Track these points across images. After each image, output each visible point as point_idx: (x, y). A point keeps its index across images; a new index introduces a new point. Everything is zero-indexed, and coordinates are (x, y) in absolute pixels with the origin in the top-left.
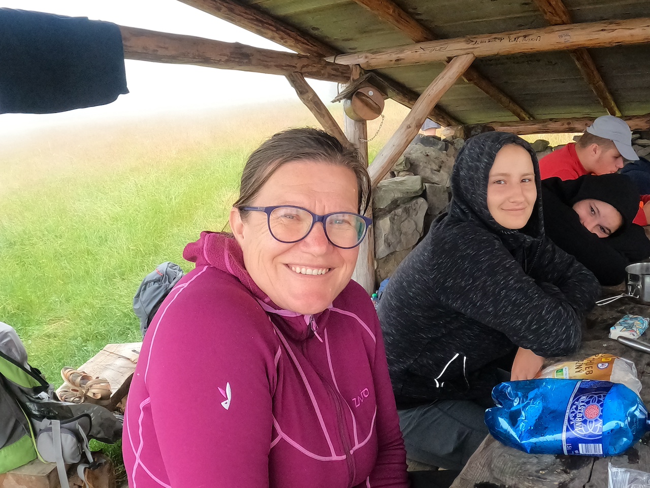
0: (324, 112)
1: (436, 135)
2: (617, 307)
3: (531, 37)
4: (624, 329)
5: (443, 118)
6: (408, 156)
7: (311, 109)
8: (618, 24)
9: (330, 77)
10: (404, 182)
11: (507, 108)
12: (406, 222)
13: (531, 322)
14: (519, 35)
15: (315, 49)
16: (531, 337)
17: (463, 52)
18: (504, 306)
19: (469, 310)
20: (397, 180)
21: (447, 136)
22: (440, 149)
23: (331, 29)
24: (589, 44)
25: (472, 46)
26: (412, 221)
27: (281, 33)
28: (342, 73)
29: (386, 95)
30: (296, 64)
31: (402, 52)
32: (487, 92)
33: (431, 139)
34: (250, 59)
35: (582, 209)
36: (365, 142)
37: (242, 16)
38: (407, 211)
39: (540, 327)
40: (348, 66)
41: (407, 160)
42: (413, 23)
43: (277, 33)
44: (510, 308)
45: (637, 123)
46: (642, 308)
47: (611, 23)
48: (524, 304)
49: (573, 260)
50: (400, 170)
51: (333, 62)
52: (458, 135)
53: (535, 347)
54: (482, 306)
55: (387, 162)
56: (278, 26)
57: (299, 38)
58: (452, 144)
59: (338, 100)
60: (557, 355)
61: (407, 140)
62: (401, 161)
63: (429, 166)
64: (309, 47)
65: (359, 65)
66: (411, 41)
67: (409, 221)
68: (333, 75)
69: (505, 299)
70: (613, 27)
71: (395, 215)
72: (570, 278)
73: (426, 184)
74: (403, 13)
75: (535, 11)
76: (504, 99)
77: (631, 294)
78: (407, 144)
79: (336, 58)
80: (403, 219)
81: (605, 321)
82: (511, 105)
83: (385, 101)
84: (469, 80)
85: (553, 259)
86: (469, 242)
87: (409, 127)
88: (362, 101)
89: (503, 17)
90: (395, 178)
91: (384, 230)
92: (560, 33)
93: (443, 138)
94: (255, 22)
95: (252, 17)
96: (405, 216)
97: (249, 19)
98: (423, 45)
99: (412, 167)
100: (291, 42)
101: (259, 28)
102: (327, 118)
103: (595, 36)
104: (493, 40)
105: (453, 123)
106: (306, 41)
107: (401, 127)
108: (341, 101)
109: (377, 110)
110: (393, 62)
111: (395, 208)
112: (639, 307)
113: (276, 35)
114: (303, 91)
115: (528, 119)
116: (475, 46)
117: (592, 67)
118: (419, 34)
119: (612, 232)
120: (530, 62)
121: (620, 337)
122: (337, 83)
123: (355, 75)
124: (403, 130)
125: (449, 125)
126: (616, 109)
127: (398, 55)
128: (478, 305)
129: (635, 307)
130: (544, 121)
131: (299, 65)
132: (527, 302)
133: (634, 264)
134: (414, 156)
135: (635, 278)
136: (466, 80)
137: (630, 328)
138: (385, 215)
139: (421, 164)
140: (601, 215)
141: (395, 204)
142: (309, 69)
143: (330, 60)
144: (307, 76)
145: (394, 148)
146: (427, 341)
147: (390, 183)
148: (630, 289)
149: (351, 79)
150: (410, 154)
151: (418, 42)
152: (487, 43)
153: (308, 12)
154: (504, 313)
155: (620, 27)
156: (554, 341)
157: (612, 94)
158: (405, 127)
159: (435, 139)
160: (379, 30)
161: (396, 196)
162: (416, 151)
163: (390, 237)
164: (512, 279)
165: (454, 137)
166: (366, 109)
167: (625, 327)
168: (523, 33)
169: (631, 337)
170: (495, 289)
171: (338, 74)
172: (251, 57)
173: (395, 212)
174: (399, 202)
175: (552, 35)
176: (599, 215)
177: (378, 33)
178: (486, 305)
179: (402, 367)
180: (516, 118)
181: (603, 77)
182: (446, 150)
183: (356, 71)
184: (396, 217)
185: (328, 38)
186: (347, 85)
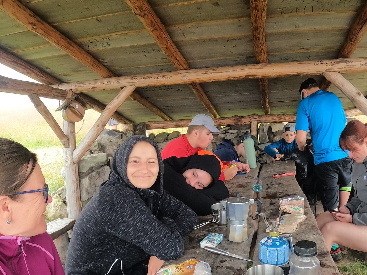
0: (50, 117)
1: (117, 129)
2: (207, 228)
3: (166, 77)
4: (208, 242)
5: (121, 119)
6: (100, 141)
7: (43, 115)
8: (214, 70)
9: (54, 97)
10: (97, 157)
11: (157, 114)
12: (98, 180)
13: (154, 241)
14: (160, 75)
15: (48, 80)
16: (155, 249)
17: (129, 84)
18: (139, 232)
19: (120, 234)
20: (93, 156)
21: (124, 129)
22: (118, 138)
23: (57, 69)
24: (198, 80)
25: (134, 81)
26: (102, 179)
27: (27, 70)
28: (61, 94)
29: (85, 108)
30: (34, 89)
31: (96, 83)
32: (145, 106)
33: (114, 132)
34: (7, 85)
35: (189, 174)
36: (74, 134)
37: (5, 59)
38: (98, 173)
39: (159, 244)
40: (65, 90)
41: (99, 144)
42: (102, 67)
43: (25, 70)
44: (142, 233)
45: (228, 121)
46: (220, 228)
47: (210, 69)
48: (150, 231)
49: (181, 204)
50: (95, 150)
51: (57, 88)
52: (130, 129)
53: (157, 255)
54: (127, 232)
55: (86, 146)
56: (26, 66)
57: (38, 73)
58: (126, 134)
59: (58, 110)
60: (171, 259)
61: (97, 133)
62: (95, 145)
63: (112, 148)
64: (44, 79)
65: (71, 90)
66: (100, 77)
67: (100, 179)
68: (57, 96)
69: (140, 228)
70: (211, 71)
71: (92, 176)
72: (179, 214)
73: (110, 158)
74: (96, 61)
75: (169, 62)
76: (155, 109)
77: (214, 221)
78: (97, 136)
79: (59, 85)
80: (96, 178)
81: (199, 237)
82: (159, 112)
83: (85, 111)
84: (135, 99)
85: (170, 203)
86: (119, 196)
87: (98, 126)
88: (72, 111)
89: (152, 65)
90: (93, 154)
91: (86, 185)
92: (182, 75)
93: (121, 130)
94: (13, 63)
95: (11, 60)
96: (97, 176)
97: (10, 61)
98: (107, 80)
99: (102, 148)
100: (33, 75)
101: (15, 67)
102: (52, 120)
103: (201, 76)
104: (146, 78)
105: (127, 122)
106: (42, 75)
107: (94, 126)
108: (61, 110)
109: (81, 116)
110: (91, 89)
111: (92, 172)
112: (220, 227)
113: (25, 71)
114: (38, 105)
115: (169, 120)
116: (136, 81)
117: (202, 92)
118: (105, 73)
119: (205, 186)
120: (168, 89)
121: (206, 247)
122: (59, 100)
123: (69, 96)
124: (95, 128)
125: (125, 123)
126: (216, 114)
127: (93, 85)
128: (125, 231)
129: (217, 227)
130: (178, 121)
131: (36, 89)
132: (152, 230)
133: (216, 204)
134: (103, 142)
135: (216, 212)
136: (133, 99)
137: (211, 241)
138: (86, 176)
139: (107, 146)
140: (199, 177)
141: (91, 170)
142: (42, 92)
143: (55, 86)
144: (40, 96)
145: (90, 138)
146: (99, 253)
147: (88, 157)
148: (214, 218)
149: (67, 98)
150: (101, 140)
151: (105, 78)
152: (142, 80)
153: (44, 59)
154: (139, 236)
155: (215, 72)
156: (168, 252)
157: (214, 106)
158: (96, 126)
159: (116, 132)
160: (83, 70)
161: (92, 165)
162: (104, 138)
163: (89, 189)
164: (143, 217)
165: (127, 130)
166: (74, 116)
167: (209, 241)
168: (163, 74)
169: (212, 246)
170: (134, 222)
171: (60, 95)
172: (7, 84)
173: (91, 174)
174: (94, 168)
175: (178, 76)
176: (198, 177)
177: (83, 72)
178: (130, 231)
179: (87, 268)
180: (162, 120)
181: (208, 97)
182: (122, 138)
183: (70, 94)
184: (92, 177)
185: (56, 73)
186: (64, 101)
